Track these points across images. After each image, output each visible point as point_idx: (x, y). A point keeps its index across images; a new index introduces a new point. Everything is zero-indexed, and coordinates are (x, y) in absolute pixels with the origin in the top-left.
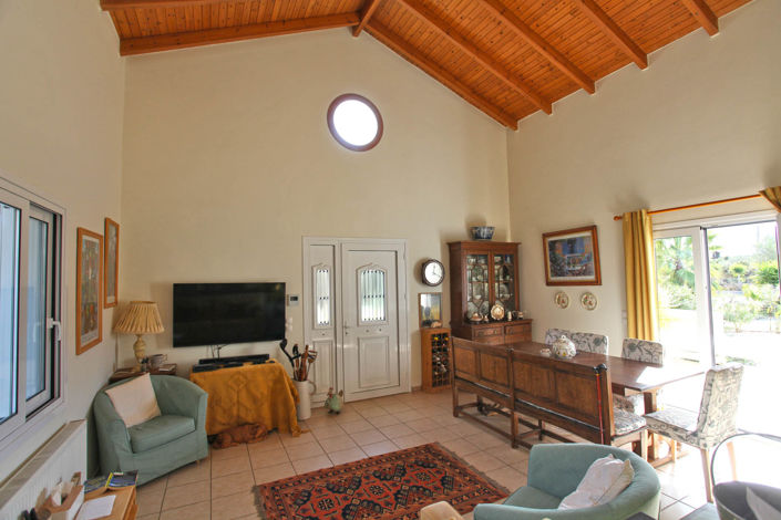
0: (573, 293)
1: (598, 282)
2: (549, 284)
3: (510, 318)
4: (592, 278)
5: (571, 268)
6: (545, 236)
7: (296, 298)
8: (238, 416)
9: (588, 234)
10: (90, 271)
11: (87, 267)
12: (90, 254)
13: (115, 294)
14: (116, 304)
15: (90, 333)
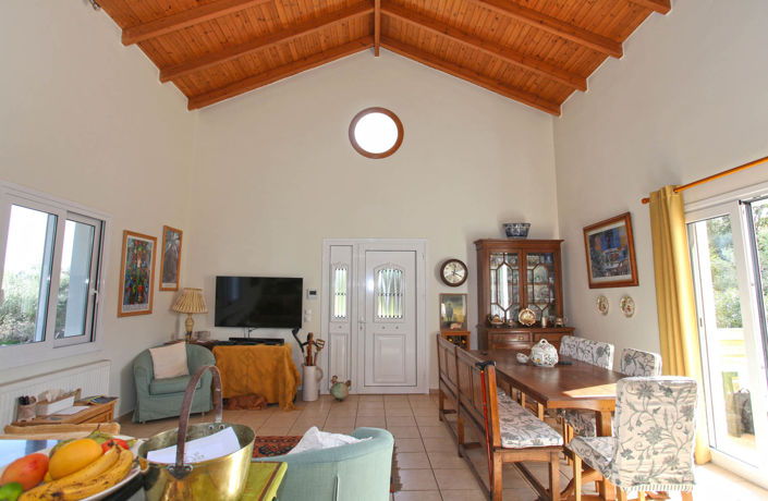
0: (613, 295)
1: (634, 282)
2: (592, 286)
3: (544, 323)
4: (628, 277)
5: (610, 267)
6: (586, 230)
7: (313, 293)
8: (247, 387)
9: (622, 224)
10: (139, 262)
11: (135, 258)
12: (140, 249)
13: (177, 282)
14: (176, 290)
15: (137, 305)
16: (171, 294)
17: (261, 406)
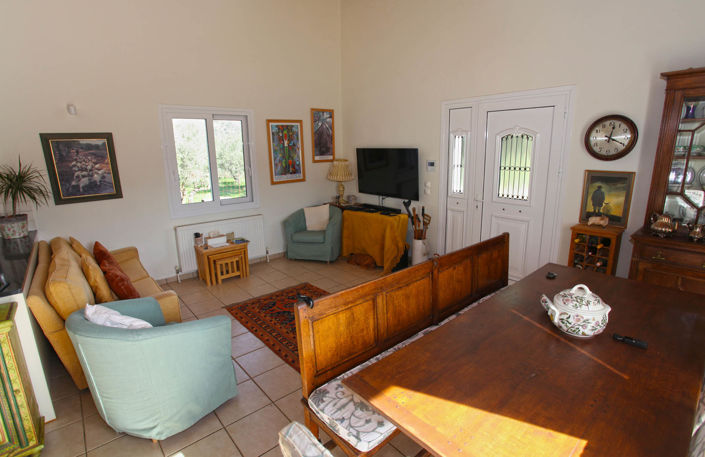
10: (286, 143)
11: (281, 140)
12: (285, 132)
13: (333, 154)
14: (332, 161)
15: (289, 175)
16: (328, 164)
17: (367, 267)
